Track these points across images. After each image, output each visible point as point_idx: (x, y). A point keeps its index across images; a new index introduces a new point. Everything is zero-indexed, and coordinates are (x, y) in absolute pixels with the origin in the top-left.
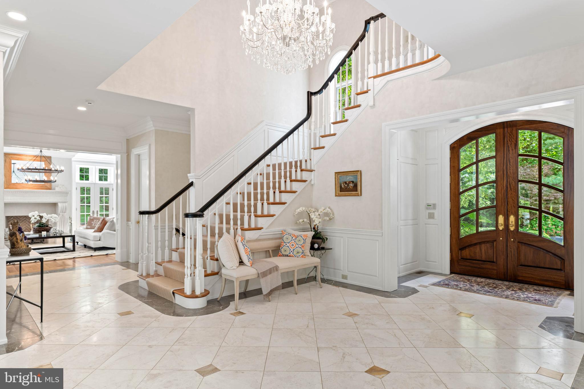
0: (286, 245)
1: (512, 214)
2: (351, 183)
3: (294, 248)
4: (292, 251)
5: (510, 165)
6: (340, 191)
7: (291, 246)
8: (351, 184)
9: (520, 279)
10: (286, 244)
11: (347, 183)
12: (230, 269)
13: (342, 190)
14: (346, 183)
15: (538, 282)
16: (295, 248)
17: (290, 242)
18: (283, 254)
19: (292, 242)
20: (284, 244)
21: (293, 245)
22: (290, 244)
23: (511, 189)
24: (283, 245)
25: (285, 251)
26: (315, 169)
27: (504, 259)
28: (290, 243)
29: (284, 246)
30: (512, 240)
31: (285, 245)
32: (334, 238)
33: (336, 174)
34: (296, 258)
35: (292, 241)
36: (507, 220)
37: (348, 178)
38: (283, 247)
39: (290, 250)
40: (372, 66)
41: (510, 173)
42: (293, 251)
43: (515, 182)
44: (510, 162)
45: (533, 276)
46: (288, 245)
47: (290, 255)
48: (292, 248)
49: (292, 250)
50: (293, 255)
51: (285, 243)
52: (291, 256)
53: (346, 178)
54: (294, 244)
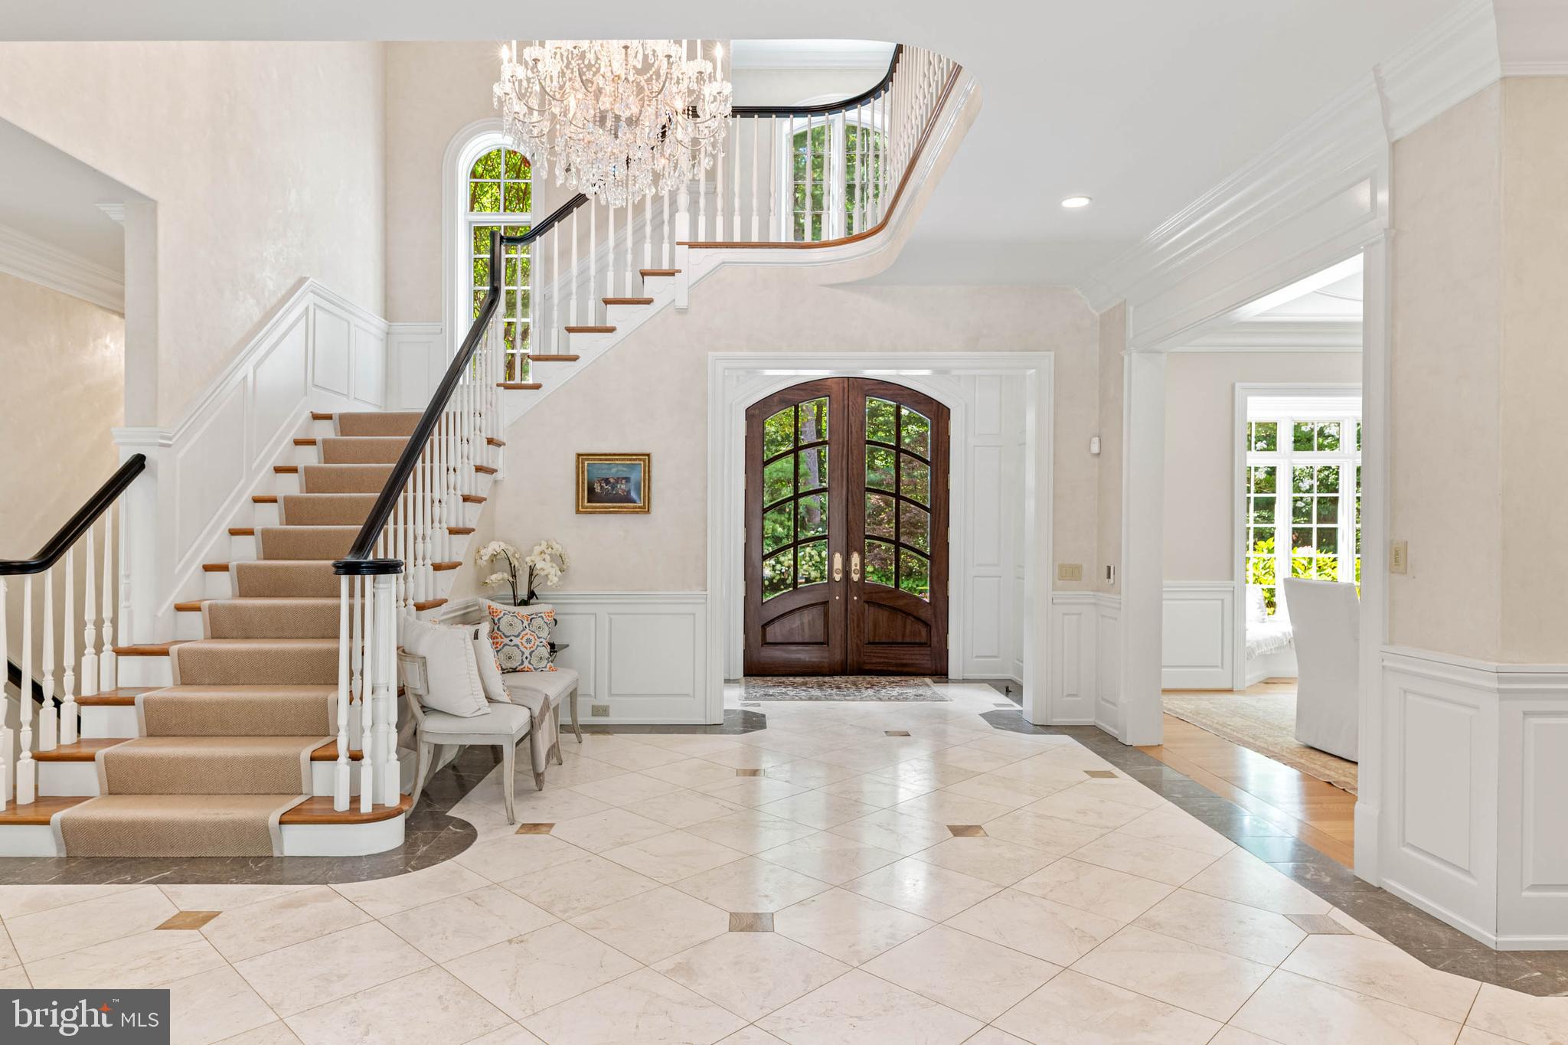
0: (512, 643)
1: (856, 550)
2: (624, 481)
3: (532, 649)
4: (527, 658)
5: (853, 459)
6: (589, 501)
7: (525, 644)
8: (622, 484)
9: (867, 668)
10: (511, 641)
11: (612, 480)
12: (475, 715)
13: (592, 496)
14: (607, 481)
15: (894, 669)
16: (535, 648)
17: (519, 634)
18: (504, 667)
19: (527, 634)
20: (506, 641)
21: (529, 641)
22: (522, 639)
23: (854, 505)
24: (502, 642)
25: (510, 658)
26: (505, 441)
27: (841, 636)
28: (521, 637)
29: (506, 645)
30: (855, 598)
31: (510, 643)
32: (567, 617)
33: (578, 458)
34: (538, 673)
35: (524, 630)
36: (847, 561)
37: (614, 470)
38: (503, 648)
39: (523, 653)
40: (683, 220)
41: (853, 474)
42: (529, 656)
43: (860, 491)
44: (852, 453)
45: (886, 660)
46: (516, 641)
47: (522, 667)
48: (526, 648)
49: (527, 654)
50: (530, 666)
51: (506, 637)
52: (526, 669)
53: (610, 469)
54: (532, 638)
